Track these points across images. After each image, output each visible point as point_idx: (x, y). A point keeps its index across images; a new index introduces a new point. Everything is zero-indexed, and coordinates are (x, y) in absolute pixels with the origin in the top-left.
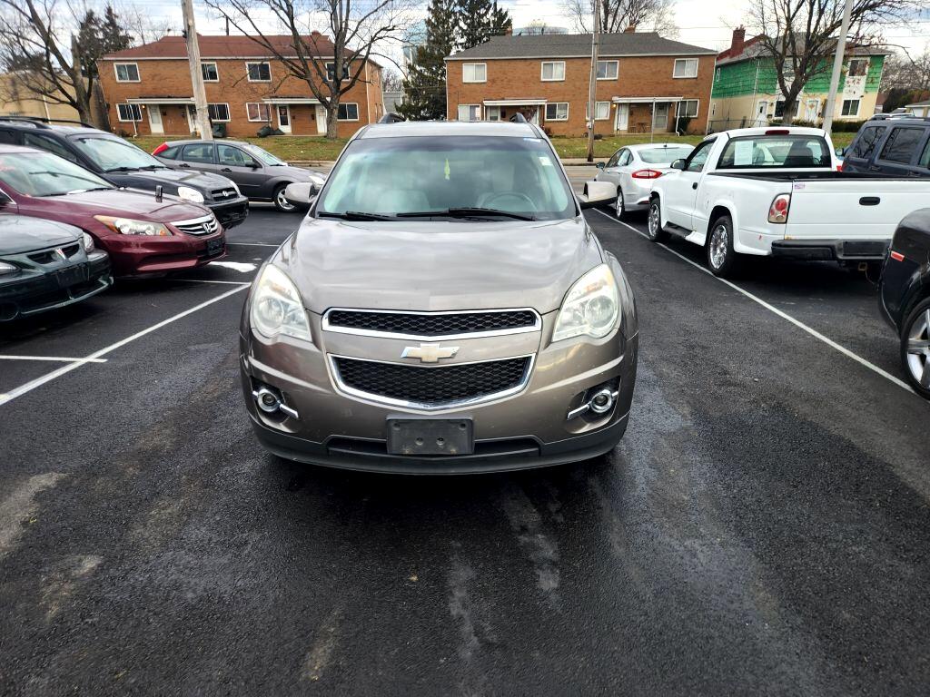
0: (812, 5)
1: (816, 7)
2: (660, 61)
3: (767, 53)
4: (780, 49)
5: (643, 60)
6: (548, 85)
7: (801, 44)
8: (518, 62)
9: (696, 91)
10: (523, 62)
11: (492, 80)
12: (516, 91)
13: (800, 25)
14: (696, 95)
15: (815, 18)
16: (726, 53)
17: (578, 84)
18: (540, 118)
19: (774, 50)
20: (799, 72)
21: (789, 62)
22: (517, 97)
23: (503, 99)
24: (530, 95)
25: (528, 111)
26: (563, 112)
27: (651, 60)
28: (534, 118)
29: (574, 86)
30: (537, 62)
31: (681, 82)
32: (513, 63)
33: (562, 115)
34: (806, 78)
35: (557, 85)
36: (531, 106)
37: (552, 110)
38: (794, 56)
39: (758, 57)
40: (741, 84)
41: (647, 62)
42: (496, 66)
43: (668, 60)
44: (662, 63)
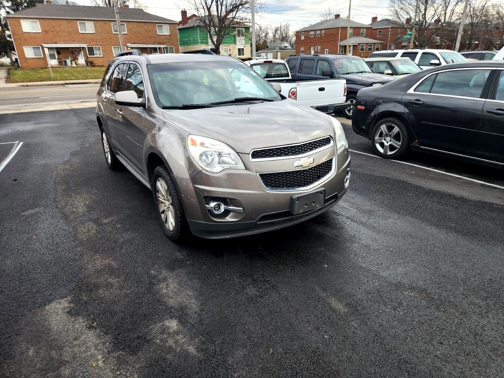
0: (217, 2)
1: (219, 2)
2: (148, 24)
3: (202, 24)
4: (207, 22)
5: (139, 23)
6: (85, 35)
7: (216, 20)
8: (61, 21)
9: (171, 42)
10: (65, 21)
11: (45, 31)
12: (64, 38)
13: (214, 12)
14: (172, 44)
15: (220, 8)
16: (180, 23)
17: (104, 35)
18: (84, 55)
19: (205, 23)
20: (218, 34)
21: (212, 29)
22: (65, 42)
23: (56, 43)
24: (75, 41)
25: (76, 51)
26: (98, 52)
27: (144, 24)
28: (80, 55)
29: (102, 36)
30: (74, 21)
31: (163, 37)
32: (58, 22)
33: (98, 53)
34: (222, 37)
35: (91, 35)
36: (77, 48)
37: (91, 51)
38: (214, 26)
39: (198, 26)
40: (191, 39)
41: (142, 25)
42: (46, 22)
43: (153, 25)
44: (150, 26)
